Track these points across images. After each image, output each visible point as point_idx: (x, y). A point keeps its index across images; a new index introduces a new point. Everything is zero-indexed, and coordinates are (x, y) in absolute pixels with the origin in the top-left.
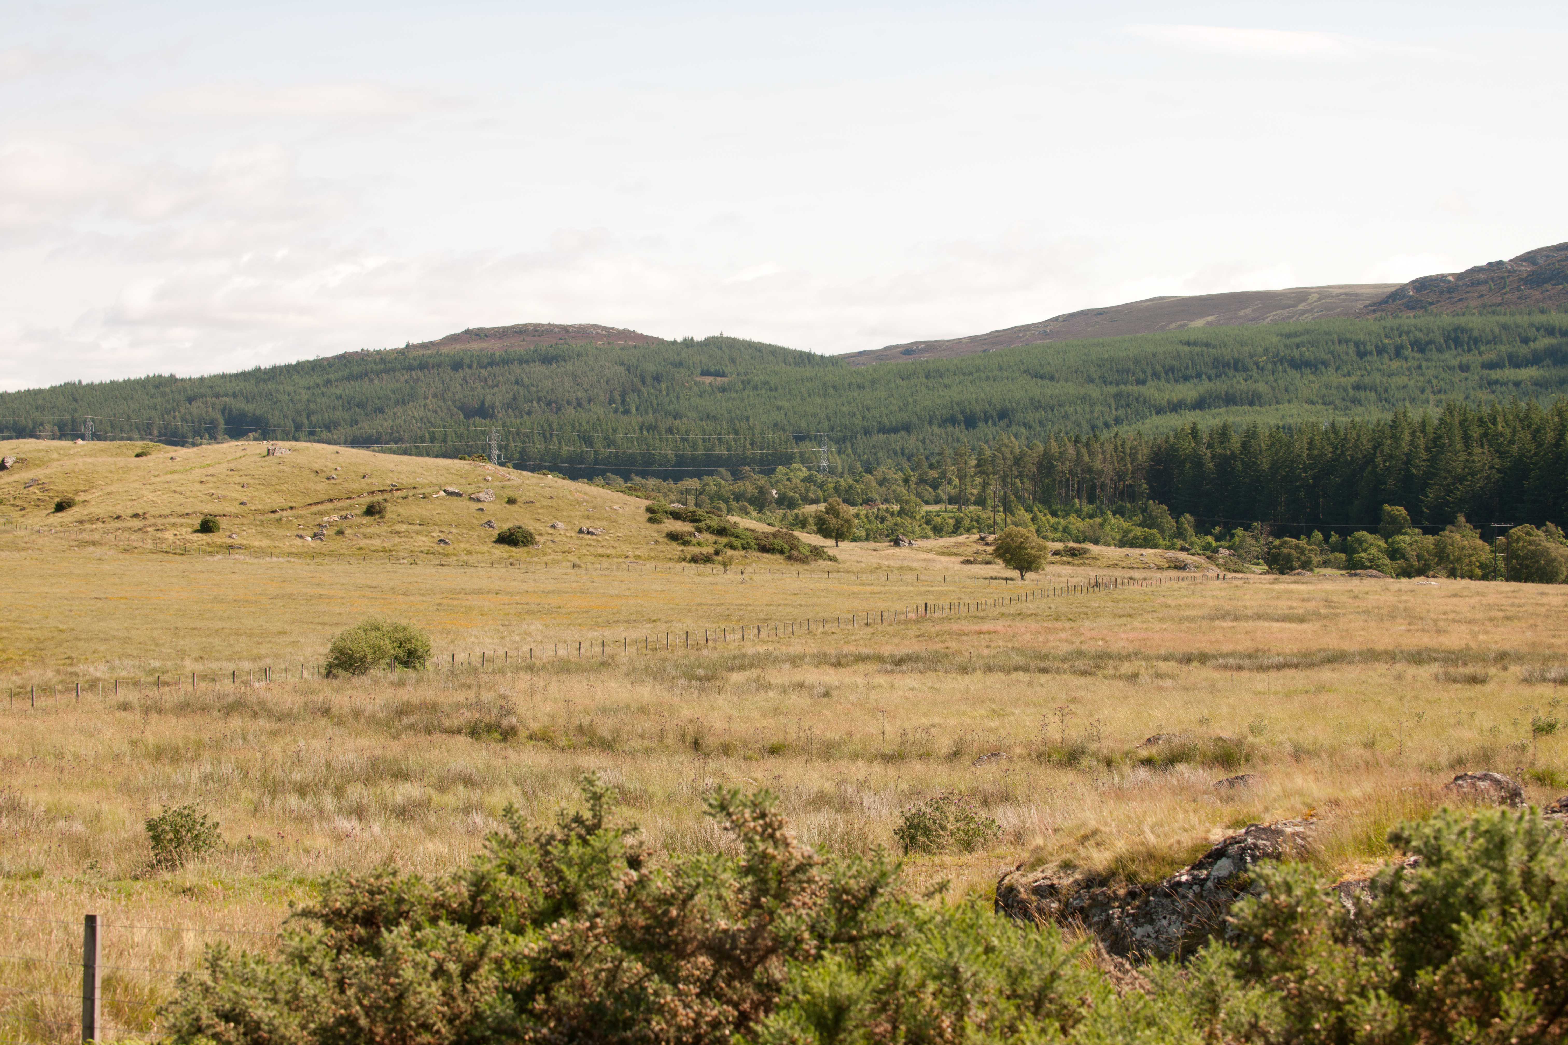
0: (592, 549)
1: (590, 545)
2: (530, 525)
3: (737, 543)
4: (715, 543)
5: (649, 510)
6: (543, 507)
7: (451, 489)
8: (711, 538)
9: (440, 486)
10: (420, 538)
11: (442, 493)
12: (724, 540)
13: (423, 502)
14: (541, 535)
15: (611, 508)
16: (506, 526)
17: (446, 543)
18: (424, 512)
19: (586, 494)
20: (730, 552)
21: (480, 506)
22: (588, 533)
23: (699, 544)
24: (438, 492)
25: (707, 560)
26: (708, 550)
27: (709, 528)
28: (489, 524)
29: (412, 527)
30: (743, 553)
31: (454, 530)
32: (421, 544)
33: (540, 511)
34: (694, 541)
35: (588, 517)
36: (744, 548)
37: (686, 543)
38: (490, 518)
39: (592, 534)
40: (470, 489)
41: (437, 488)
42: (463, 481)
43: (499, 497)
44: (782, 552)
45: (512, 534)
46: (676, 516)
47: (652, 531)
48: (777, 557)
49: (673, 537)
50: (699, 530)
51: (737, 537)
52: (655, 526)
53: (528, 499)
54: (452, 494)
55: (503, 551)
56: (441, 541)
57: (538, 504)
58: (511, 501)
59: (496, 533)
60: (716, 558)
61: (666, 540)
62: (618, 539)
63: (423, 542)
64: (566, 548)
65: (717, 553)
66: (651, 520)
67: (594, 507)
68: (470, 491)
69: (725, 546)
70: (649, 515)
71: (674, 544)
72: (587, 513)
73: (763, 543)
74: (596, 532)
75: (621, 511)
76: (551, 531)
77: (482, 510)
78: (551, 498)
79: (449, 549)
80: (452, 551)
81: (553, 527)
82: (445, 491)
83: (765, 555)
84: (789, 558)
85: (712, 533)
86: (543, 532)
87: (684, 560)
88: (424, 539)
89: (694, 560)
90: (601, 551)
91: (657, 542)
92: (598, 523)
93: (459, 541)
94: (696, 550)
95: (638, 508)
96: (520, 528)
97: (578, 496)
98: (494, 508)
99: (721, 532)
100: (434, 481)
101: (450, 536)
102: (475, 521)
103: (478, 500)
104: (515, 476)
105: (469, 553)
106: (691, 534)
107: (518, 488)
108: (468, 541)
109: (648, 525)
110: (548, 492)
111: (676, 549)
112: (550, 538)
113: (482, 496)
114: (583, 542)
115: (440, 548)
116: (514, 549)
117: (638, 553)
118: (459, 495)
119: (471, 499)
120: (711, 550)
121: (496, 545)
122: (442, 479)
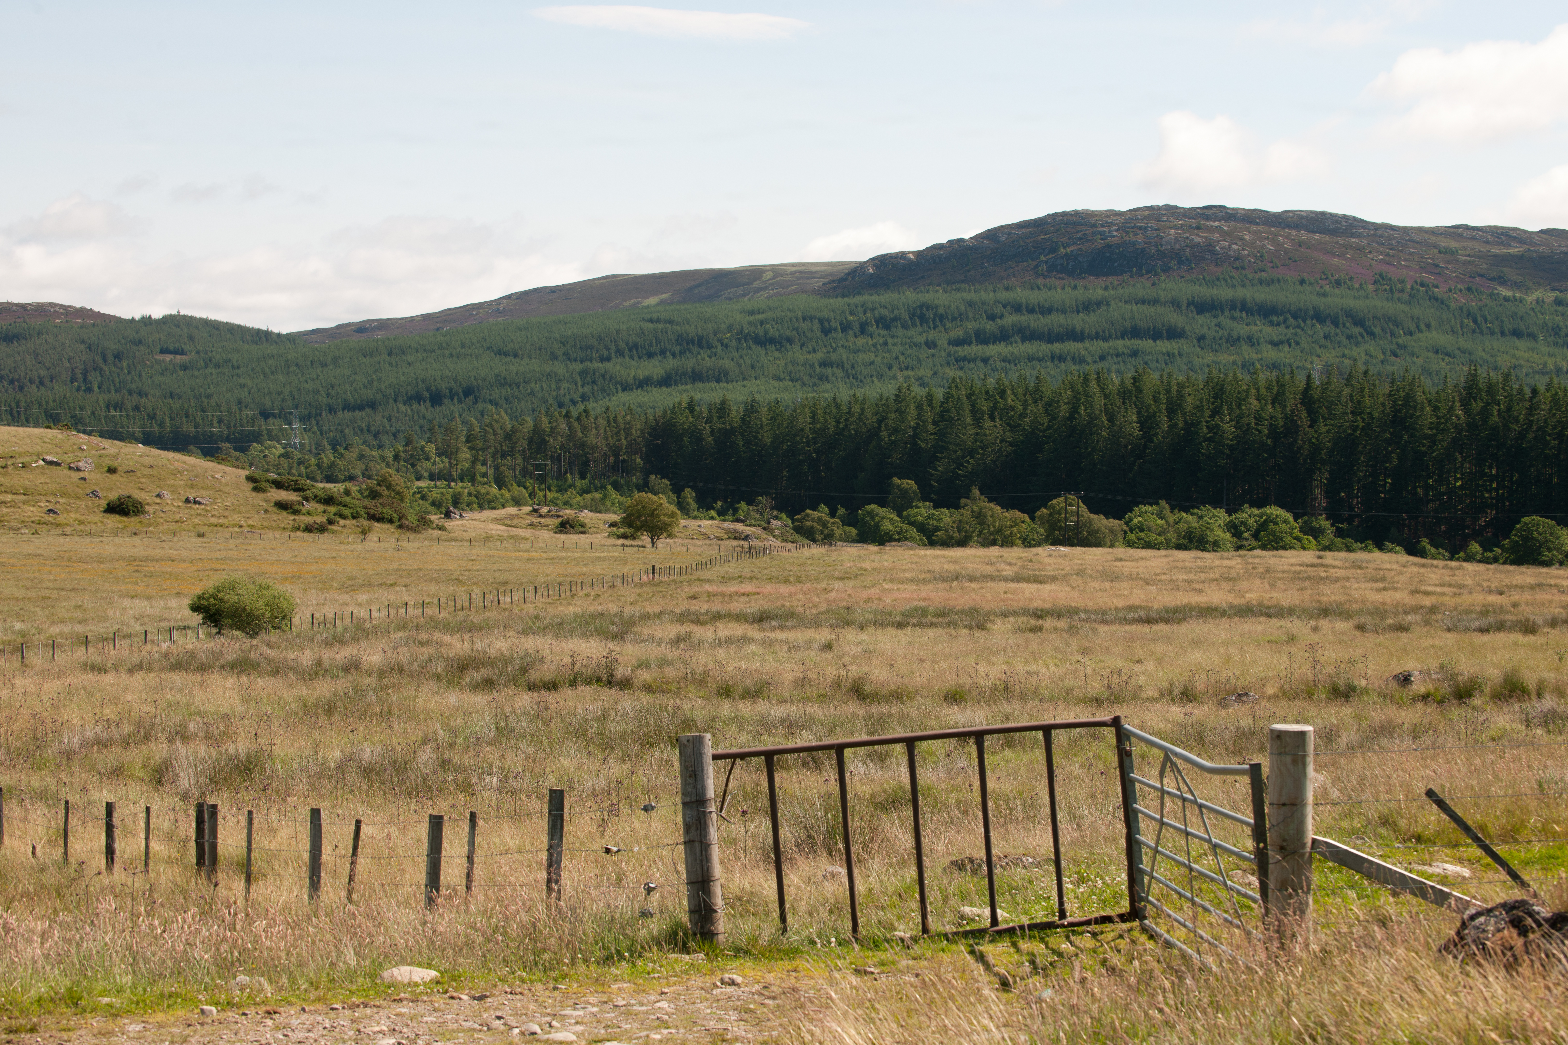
0: (203, 519)
1: (200, 515)
2: (138, 495)
3: (347, 512)
4: (324, 512)
5: (249, 479)
6: (144, 476)
7: (50, 458)
8: (321, 507)
9: (38, 455)
10: (27, 508)
11: (41, 462)
12: (332, 509)
13: (22, 472)
14: (148, 504)
15: (212, 476)
16: (113, 496)
17: (55, 513)
18: (27, 482)
19: (185, 463)
20: (342, 522)
21: (81, 475)
22: (195, 502)
23: (309, 513)
24: (36, 462)
25: (322, 529)
26: (321, 519)
27: (316, 497)
28: (94, 493)
29: (15, 497)
30: (354, 522)
31: (61, 500)
32: (30, 514)
33: (143, 480)
34: (304, 511)
35: (192, 487)
36: (354, 518)
37: (296, 512)
38: (94, 488)
39: (200, 503)
40: (68, 458)
41: (35, 458)
42: (58, 450)
43: (98, 467)
44: (391, 521)
45: (122, 504)
46: (278, 485)
47: (258, 499)
48: (387, 526)
49: (282, 506)
50: (307, 499)
51: (345, 506)
52: (261, 495)
53: (128, 468)
54: (51, 463)
55: (113, 521)
56: (49, 511)
57: (139, 474)
58: (112, 470)
59: (104, 504)
60: (330, 527)
61: (275, 509)
62: (226, 508)
63: (32, 512)
64: (177, 517)
65: (331, 522)
66: (255, 489)
67: (196, 476)
68: (69, 460)
69: (335, 514)
70: (251, 485)
71: (284, 513)
72: (190, 482)
73: (373, 512)
74: (203, 501)
75: (223, 480)
76: (158, 500)
77: (85, 479)
78: (151, 467)
79: (61, 519)
80: (64, 521)
81: (158, 496)
82: (43, 460)
83: (376, 524)
84: (400, 527)
85: (318, 502)
86: (149, 501)
87: (298, 529)
88: (32, 509)
89: (308, 529)
90: (213, 520)
91: (266, 511)
92: (204, 493)
93: (68, 511)
94: (309, 520)
95: (238, 477)
96: (129, 497)
97: (176, 464)
98: (96, 477)
99: (329, 500)
100: (31, 450)
101: (58, 506)
102: (80, 491)
103: (78, 470)
104: (110, 447)
105: (81, 523)
106: (299, 503)
107: (115, 457)
108: (77, 511)
109: (254, 494)
110: (147, 460)
111: (288, 519)
112: (157, 507)
113: (81, 464)
114: (193, 512)
115: (51, 518)
116: (125, 519)
117: (250, 522)
118: (58, 464)
119: (70, 468)
120: (324, 520)
121: (108, 515)
122: (38, 448)
